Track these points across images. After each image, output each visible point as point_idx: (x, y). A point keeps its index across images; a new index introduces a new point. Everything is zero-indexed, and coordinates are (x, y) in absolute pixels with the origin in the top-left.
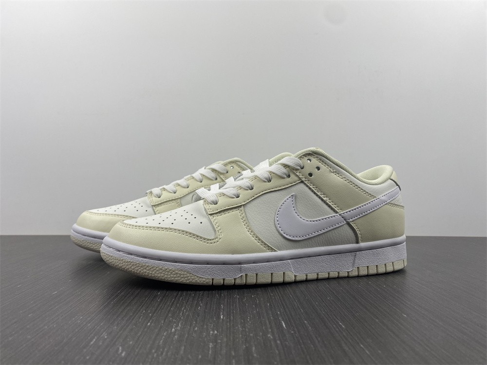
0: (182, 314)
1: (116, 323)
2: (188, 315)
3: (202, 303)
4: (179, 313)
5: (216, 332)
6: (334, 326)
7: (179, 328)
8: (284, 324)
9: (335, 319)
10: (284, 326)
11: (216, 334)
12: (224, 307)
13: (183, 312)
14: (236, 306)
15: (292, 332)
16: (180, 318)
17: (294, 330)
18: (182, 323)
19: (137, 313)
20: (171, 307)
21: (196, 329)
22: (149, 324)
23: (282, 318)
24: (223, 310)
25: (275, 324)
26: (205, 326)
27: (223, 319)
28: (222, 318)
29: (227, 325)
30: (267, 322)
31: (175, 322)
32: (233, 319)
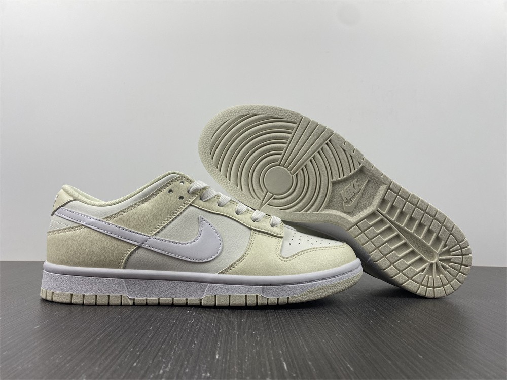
0: (174, 352)
1: (98, 363)
2: (180, 354)
3: (197, 340)
4: (171, 351)
5: (209, 374)
6: (342, 368)
7: (167, 370)
9: (342, 361)
10: (286, 367)
11: (209, 378)
12: (220, 345)
13: (175, 350)
14: (234, 344)
15: (294, 375)
16: (171, 358)
17: (296, 373)
18: (172, 363)
19: (124, 352)
20: (162, 345)
21: (187, 371)
22: (135, 364)
23: (284, 358)
24: (220, 348)
25: (276, 365)
26: (197, 368)
27: (218, 359)
28: (217, 357)
29: (222, 366)
30: (267, 363)
31: (164, 362)
32: (230, 359)
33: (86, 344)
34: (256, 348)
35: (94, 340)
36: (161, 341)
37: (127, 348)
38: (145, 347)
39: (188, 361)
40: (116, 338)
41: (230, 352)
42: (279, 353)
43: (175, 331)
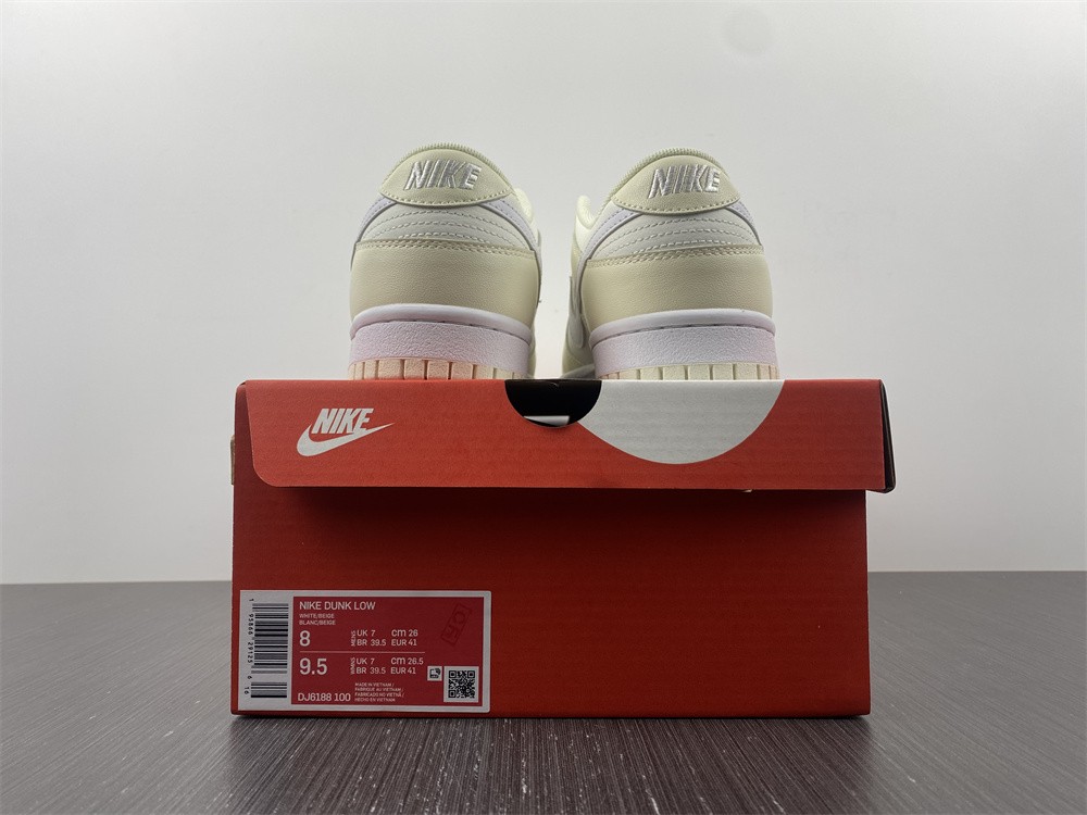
0: (441, 783)
1: (305, 807)
2: (454, 785)
3: (481, 754)
4: (435, 780)
6: (763, 808)
8: (655, 805)
9: (764, 792)
10: (657, 809)
12: (527, 765)
13: (443, 778)
14: (553, 760)
16: (438, 794)
18: (442, 805)
19: (347, 783)
20: (417, 766)
22: (373, 809)
23: (653, 791)
24: (527, 772)
25: (638, 804)
27: (526, 795)
28: (525, 791)
29: (536, 808)
30: (621, 800)
31: (427, 804)
32: (549, 792)
33: (272, 768)
34: (596, 769)
35: (285, 759)
36: (412, 760)
37: (351, 776)
38: (385, 773)
39: (471, 800)
40: (327, 753)
41: (548, 778)
42: (641, 780)
43: (435, 738)
